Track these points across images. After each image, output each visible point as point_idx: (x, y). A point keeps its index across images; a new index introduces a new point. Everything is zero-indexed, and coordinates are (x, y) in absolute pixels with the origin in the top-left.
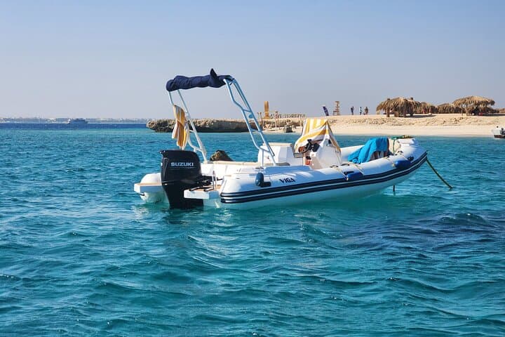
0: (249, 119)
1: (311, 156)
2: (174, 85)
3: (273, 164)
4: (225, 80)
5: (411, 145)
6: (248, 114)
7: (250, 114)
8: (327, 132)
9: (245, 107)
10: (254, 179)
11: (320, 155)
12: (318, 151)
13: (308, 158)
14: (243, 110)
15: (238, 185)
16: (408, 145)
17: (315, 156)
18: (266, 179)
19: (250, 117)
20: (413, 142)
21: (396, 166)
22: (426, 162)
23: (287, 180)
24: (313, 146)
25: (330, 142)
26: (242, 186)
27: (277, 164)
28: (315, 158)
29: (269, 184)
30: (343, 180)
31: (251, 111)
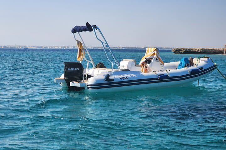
0: (105, 47)
1: (147, 66)
2: (74, 31)
3: (119, 70)
4: (92, 28)
5: (205, 61)
6: (105, 45)
7: (106, 44)
8: (155, 54)
9: (104, 41)
10: (104, 77)
11: (151, 66)
12: (151, 63)
13: (146, 67)
14: (102, 43)
15: (95, 80)
16: (204, 61)
17: (148, 66)
18: (111, 77)
19: (106, 46)
20: (207, 60)
21: (191, 72)
22: (216, 69)
23: (123, 78)
24: (148, 61)
25: (157, 59)
26: (97, 81)
27: (121, 70)
28: (149, 67)
29: (112, 80)
30: (157, 79)
31: (107, 43)
